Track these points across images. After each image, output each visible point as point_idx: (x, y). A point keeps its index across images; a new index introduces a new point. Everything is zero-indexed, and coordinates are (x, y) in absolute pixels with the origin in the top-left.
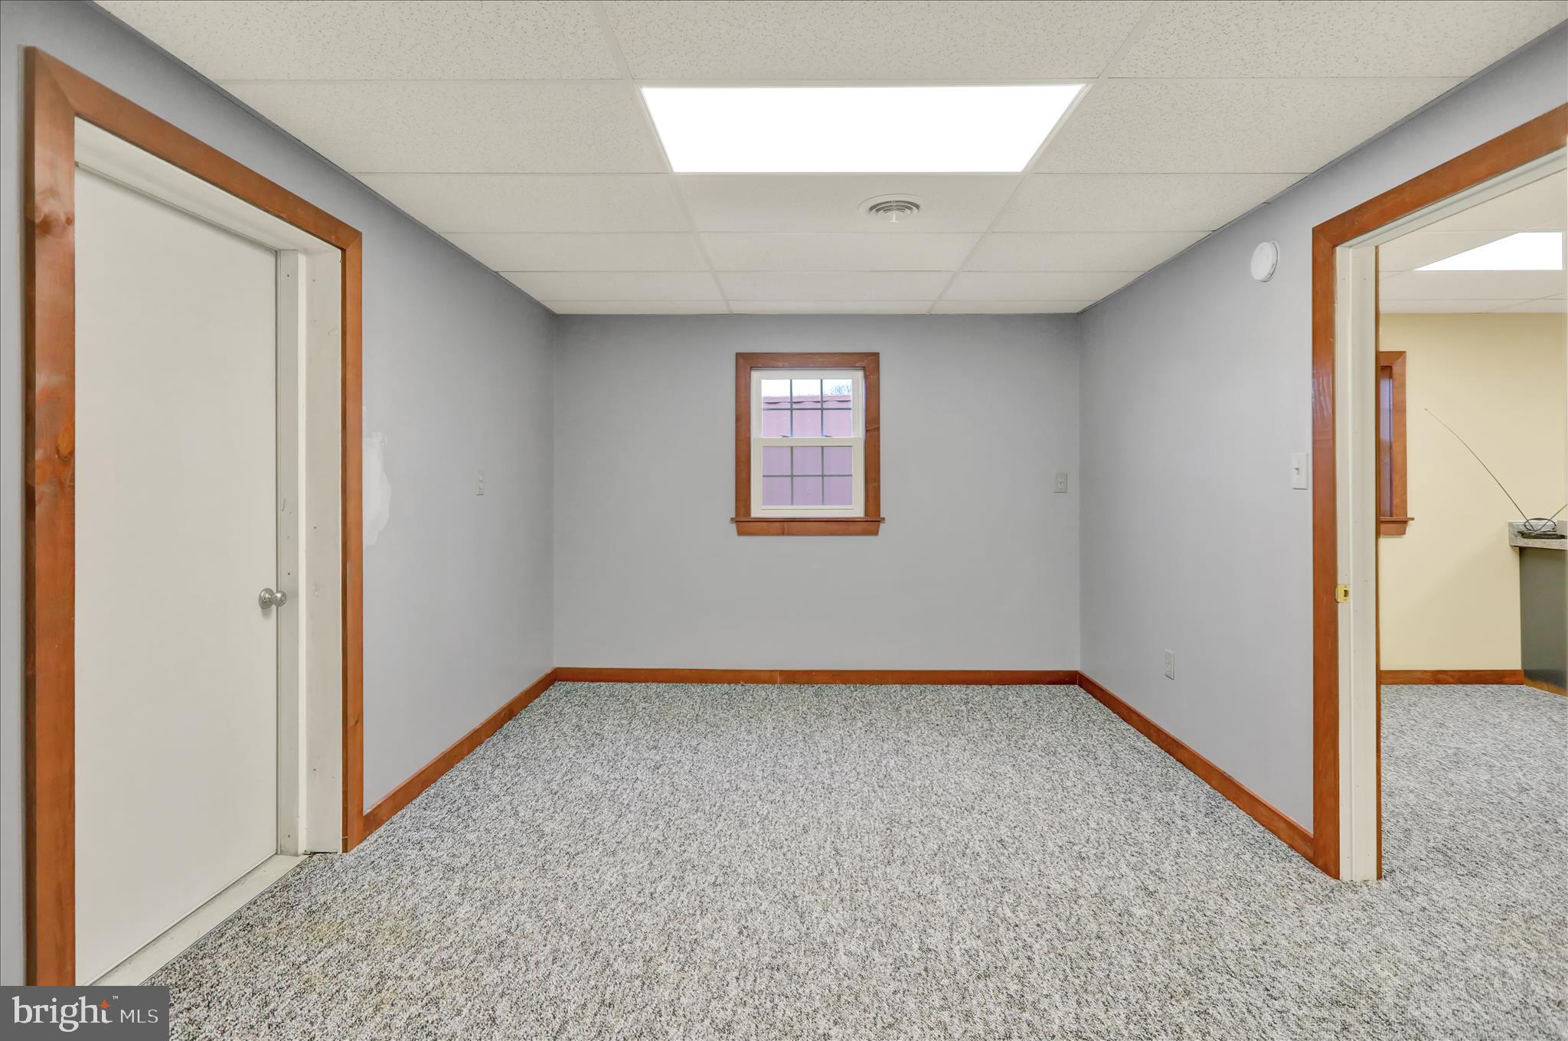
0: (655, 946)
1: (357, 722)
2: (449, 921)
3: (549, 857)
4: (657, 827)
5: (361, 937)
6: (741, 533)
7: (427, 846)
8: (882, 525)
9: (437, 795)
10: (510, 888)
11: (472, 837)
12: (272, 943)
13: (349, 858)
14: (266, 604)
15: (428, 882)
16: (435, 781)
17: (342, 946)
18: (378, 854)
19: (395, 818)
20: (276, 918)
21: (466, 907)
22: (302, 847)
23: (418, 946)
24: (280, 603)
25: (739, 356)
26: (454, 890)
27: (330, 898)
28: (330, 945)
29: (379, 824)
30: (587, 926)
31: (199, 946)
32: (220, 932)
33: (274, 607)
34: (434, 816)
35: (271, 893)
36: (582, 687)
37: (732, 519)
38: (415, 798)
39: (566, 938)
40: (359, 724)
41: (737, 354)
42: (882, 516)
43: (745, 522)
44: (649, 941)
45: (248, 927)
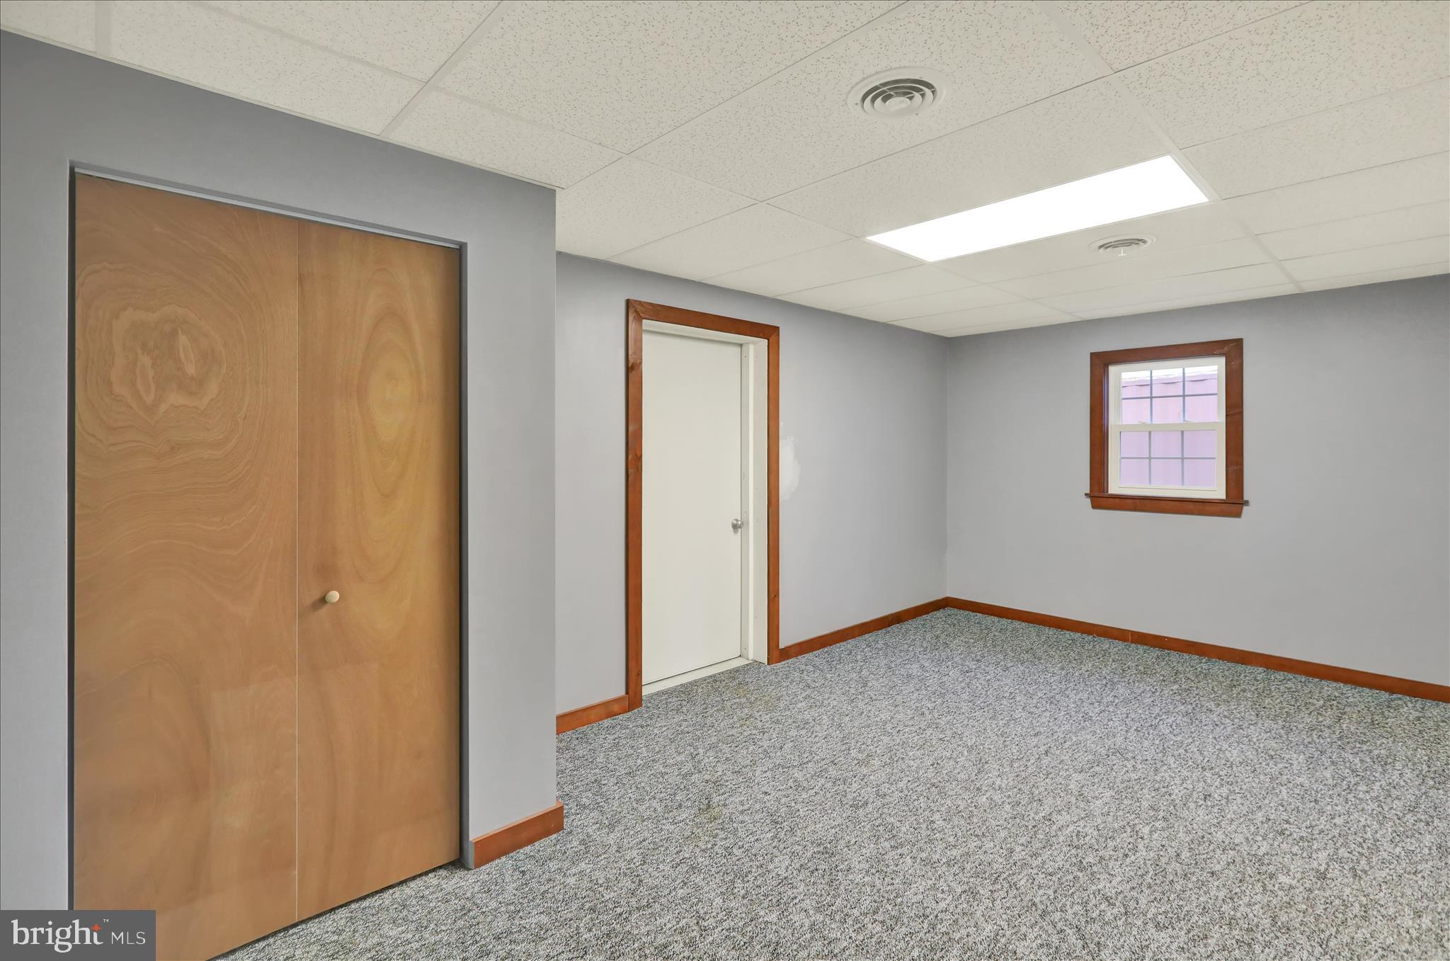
0: (878, 752)
1: (775, 596)
2: (791, 707)
3: (860, 697)
4: (935, 702)
5: (753, 699)
6: (1095, 506)
7: (805, 673)
8: (1245, 508)
9: (827, 652)
10: (829, 703)
11: (829, 676)
12: (720, 689)
13: (769, 668)
14: (735, 527)
15: (794, 688)
16: (831, 645)
17: (743, 700)
18: (781, 670)
19: (799, 657)
20: (727, 681)
21: (803, 704)
22: (751, 657)
23: (772, 711)
24: (740, 527)
25: (1094, 356)
26: (804, 695)
27: (750, 680)
28: (739, 698)
29: (789, 657)
30: (852, 731)
31: (696, 681)
32: (704, 679)
33: (740, 530)
34: (817, 661)
35: (730, 671)
36: (962, 614)
37: (1086, 494)
38: (815, 650)
39: (838, 732)
40: (776, 598)
41: (1092, 354)
42: (1245, 498)
43: (1100, 496)
44: (878, 749)
45: (715, 681)
